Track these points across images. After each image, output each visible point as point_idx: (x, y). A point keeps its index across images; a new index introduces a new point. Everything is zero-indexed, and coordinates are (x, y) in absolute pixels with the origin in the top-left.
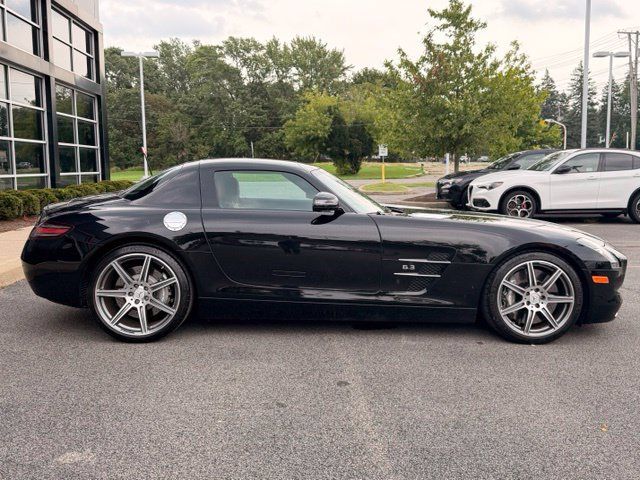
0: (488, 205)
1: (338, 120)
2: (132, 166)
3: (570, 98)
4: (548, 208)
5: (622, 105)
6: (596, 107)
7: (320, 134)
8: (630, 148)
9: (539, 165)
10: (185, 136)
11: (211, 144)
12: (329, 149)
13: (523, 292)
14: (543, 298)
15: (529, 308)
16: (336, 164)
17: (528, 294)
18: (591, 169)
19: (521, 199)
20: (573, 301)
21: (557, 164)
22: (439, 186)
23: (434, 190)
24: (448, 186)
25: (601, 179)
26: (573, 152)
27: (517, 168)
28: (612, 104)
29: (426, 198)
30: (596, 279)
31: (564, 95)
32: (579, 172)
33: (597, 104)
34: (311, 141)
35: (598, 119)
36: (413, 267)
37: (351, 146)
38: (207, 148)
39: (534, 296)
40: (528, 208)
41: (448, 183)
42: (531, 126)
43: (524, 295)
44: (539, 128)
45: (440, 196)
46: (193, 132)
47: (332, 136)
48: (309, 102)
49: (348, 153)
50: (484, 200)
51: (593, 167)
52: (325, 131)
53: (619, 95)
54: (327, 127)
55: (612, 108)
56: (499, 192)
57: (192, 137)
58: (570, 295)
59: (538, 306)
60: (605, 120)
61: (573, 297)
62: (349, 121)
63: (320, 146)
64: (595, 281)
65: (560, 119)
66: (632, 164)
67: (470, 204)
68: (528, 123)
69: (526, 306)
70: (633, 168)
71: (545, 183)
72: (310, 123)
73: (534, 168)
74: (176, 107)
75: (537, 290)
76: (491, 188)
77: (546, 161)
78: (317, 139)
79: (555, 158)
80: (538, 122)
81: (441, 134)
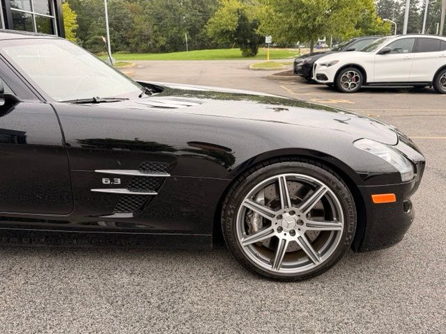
0: (326, 79)
1: (243, 18)
2: (119, 51)
3: (401, 5)
4: (372, 81)
5: (436, 10)
6: (418, 11)
7: (230, 28)
8: (439, 34)
9: (369, 47)
10: (151, 31)
11: (167, 37)
12: (235, 39)
13: (273, 216)
14: (301, 222)
15: (280, 236)
16: (242, 49)
17: (280, 217)
18: (407, 51)
19: (352, 74)
20: (342, 229)
21: (381, 47)
22: (296, 63)
23: (291, 68)
24: (302, 64)
25: (414, 59)
26: (395, 38)
27: (353, 50)
28: (428, 9)
29: (288, 73)
30: (377, 199)
31: (397, 4)
32: (399, 53)
33: (419, 9)
34: (224, 33)
35: (418, 20)
36: (119, 181)
37: (251, 36)
38: (165, 39)
39: (289, 220)
40: (356, 81)
41: (301, 62)
42: (371, 21)
43: (273, 220)
44: (376, 23)
45: (296, 72)
46: (155, 28)
47: (238, 29)
48: (224, 6)
49: (249, 41)
50: (324, 75)
51: (408, 48)
52: (234, 26)
53: (434, 3)
54: (236, 23)
55: (428, 12)
56: (335, 68)
57: (155, 32)
58: (338, 220)
59: (293, 233)
60: (423, 21)
61: (342, 224)
62: (250, 19)
63: (231, 37)
64: (375, 201)
65: (393, 19)
66: (439, 47)
67: (314, 78)
68: (370, 20)
69: (276, 234)
70: (440, 50)
71: (371, 62)
72: (223, 21)
73: (364, 50)
74: (145, 11)
75: (292, 213)
76: (329, 65)
77: (375, 44)
78: (228, 32)
79: (381, 42)
80: (376, 19)
81: (300, 24)
